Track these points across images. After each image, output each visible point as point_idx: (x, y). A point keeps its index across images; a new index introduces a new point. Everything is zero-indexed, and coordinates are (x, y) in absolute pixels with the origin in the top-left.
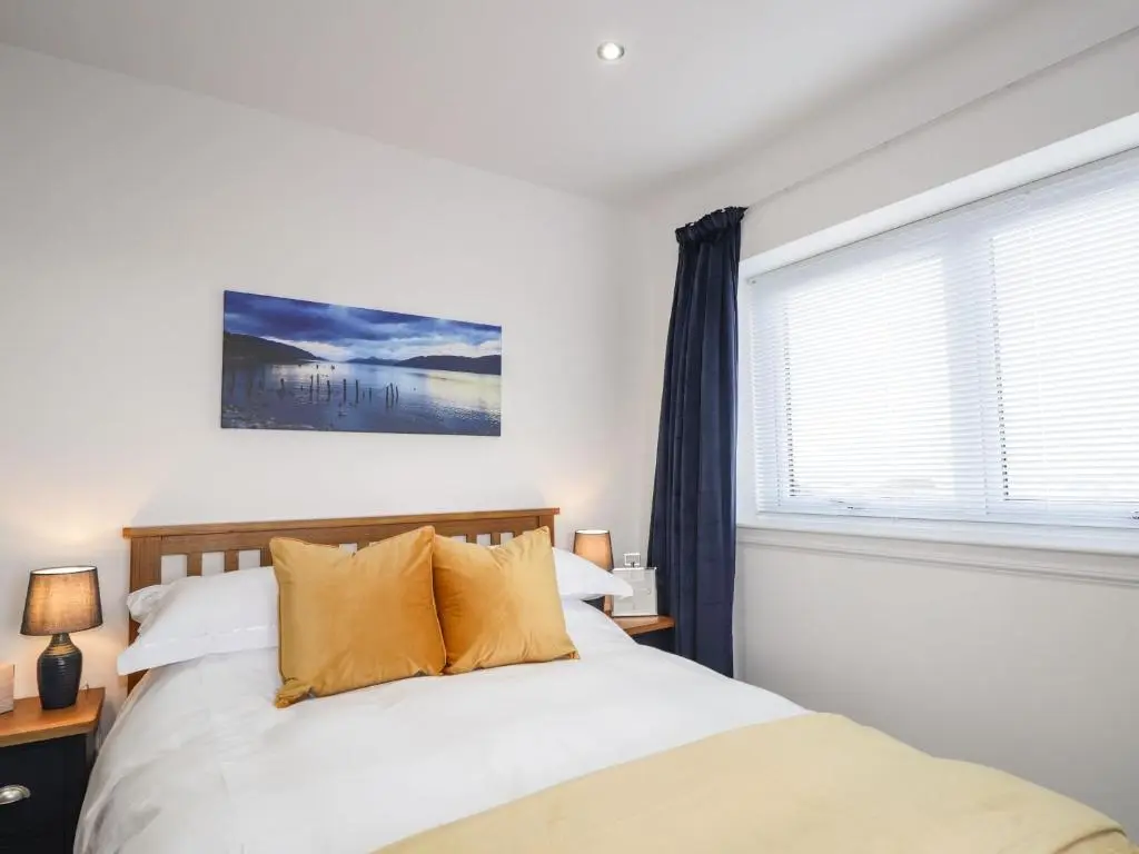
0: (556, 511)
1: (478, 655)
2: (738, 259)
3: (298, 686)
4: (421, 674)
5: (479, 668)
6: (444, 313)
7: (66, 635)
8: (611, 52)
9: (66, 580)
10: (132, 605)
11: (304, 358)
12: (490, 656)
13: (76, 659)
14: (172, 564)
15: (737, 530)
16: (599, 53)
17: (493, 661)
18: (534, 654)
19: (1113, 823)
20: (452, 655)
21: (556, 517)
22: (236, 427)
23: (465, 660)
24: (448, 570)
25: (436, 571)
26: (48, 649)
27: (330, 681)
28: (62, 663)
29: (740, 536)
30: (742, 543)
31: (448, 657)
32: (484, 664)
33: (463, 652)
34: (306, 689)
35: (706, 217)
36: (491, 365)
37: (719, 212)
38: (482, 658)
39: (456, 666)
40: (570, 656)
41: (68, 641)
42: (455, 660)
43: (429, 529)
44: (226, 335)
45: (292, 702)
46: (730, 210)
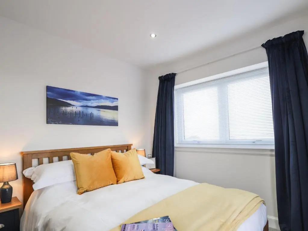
0: (132, 145)
1: (125, 179)
2: (174, 85)
3: (83, 189)
4: (112, 184)
5: (124, 182)
6: (104, 94)
7: (8, 182)
8: (153, 36)
9: (9, 167)
10: (25, 173)
11: (69, 105)
12: (127, 179)
13: (11, 189)
14: (35, 162)
15: (175, 148)
16: (150, 35)
17: (127, 180)
18: (137, 178)
19: (258, 195)
20: (118, 179)
21: (132, 146)
22: (51, 124)
23: (122, 180)
24: (115, 159)
25: (112, 159)
26: (2, 186)
27: (91, 187)
28: (7, 190)
29: (175, 149)
30: (176, 151)
31: (117, 180)
32: (126, 181)
33: (121, 178)
34: (85, 190)
35: (167, 75)
36: (115, 108)
37: (170, 74)
38: (125, 180)
39: (119, 182)
40: (143, 178)
41: (8, 184)
42: (119, 180)
43: (109, 149)
44: (47, 98)
45: (82, 193)
46: (172, 74)
